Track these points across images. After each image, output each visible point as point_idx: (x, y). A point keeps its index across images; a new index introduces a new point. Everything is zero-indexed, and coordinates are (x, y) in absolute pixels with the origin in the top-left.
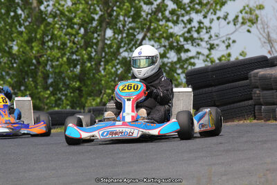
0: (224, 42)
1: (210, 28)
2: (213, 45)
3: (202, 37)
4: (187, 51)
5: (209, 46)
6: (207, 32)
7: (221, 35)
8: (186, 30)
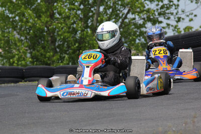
0: (188, 16)
1: (178, 5)
2: (180, 18)
3: (172, 12)
4: (161, 22)
5: (177, 19)
6: (176, 9)
7: (186, 11)
8: (160, 6)
